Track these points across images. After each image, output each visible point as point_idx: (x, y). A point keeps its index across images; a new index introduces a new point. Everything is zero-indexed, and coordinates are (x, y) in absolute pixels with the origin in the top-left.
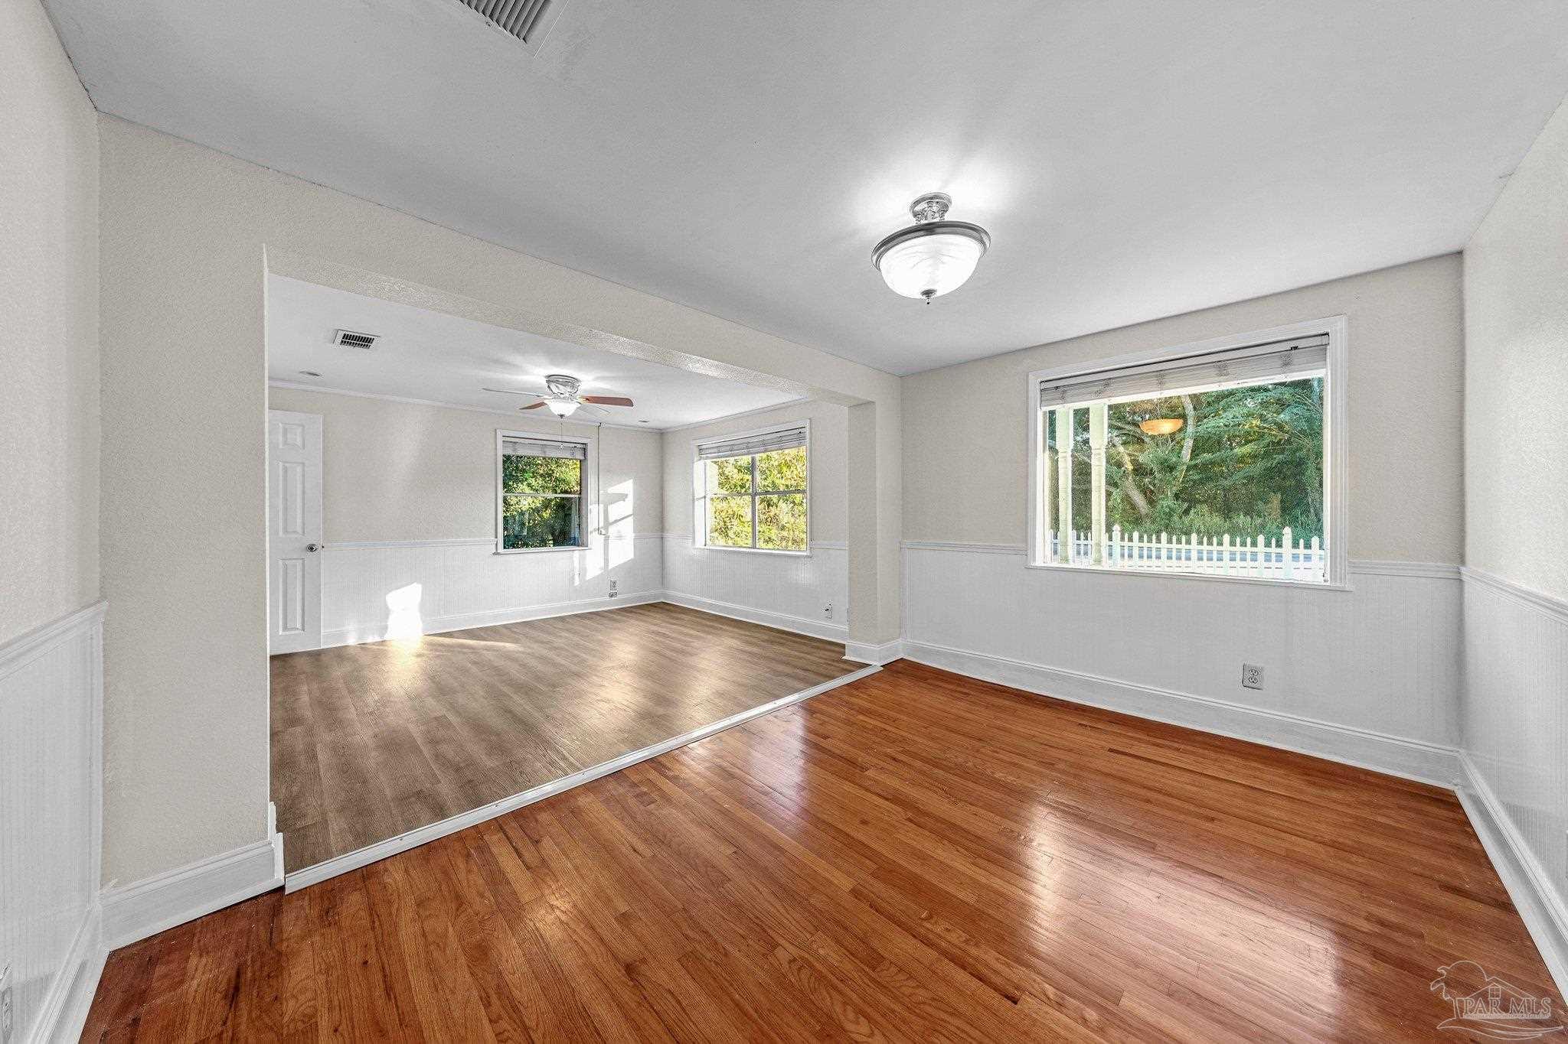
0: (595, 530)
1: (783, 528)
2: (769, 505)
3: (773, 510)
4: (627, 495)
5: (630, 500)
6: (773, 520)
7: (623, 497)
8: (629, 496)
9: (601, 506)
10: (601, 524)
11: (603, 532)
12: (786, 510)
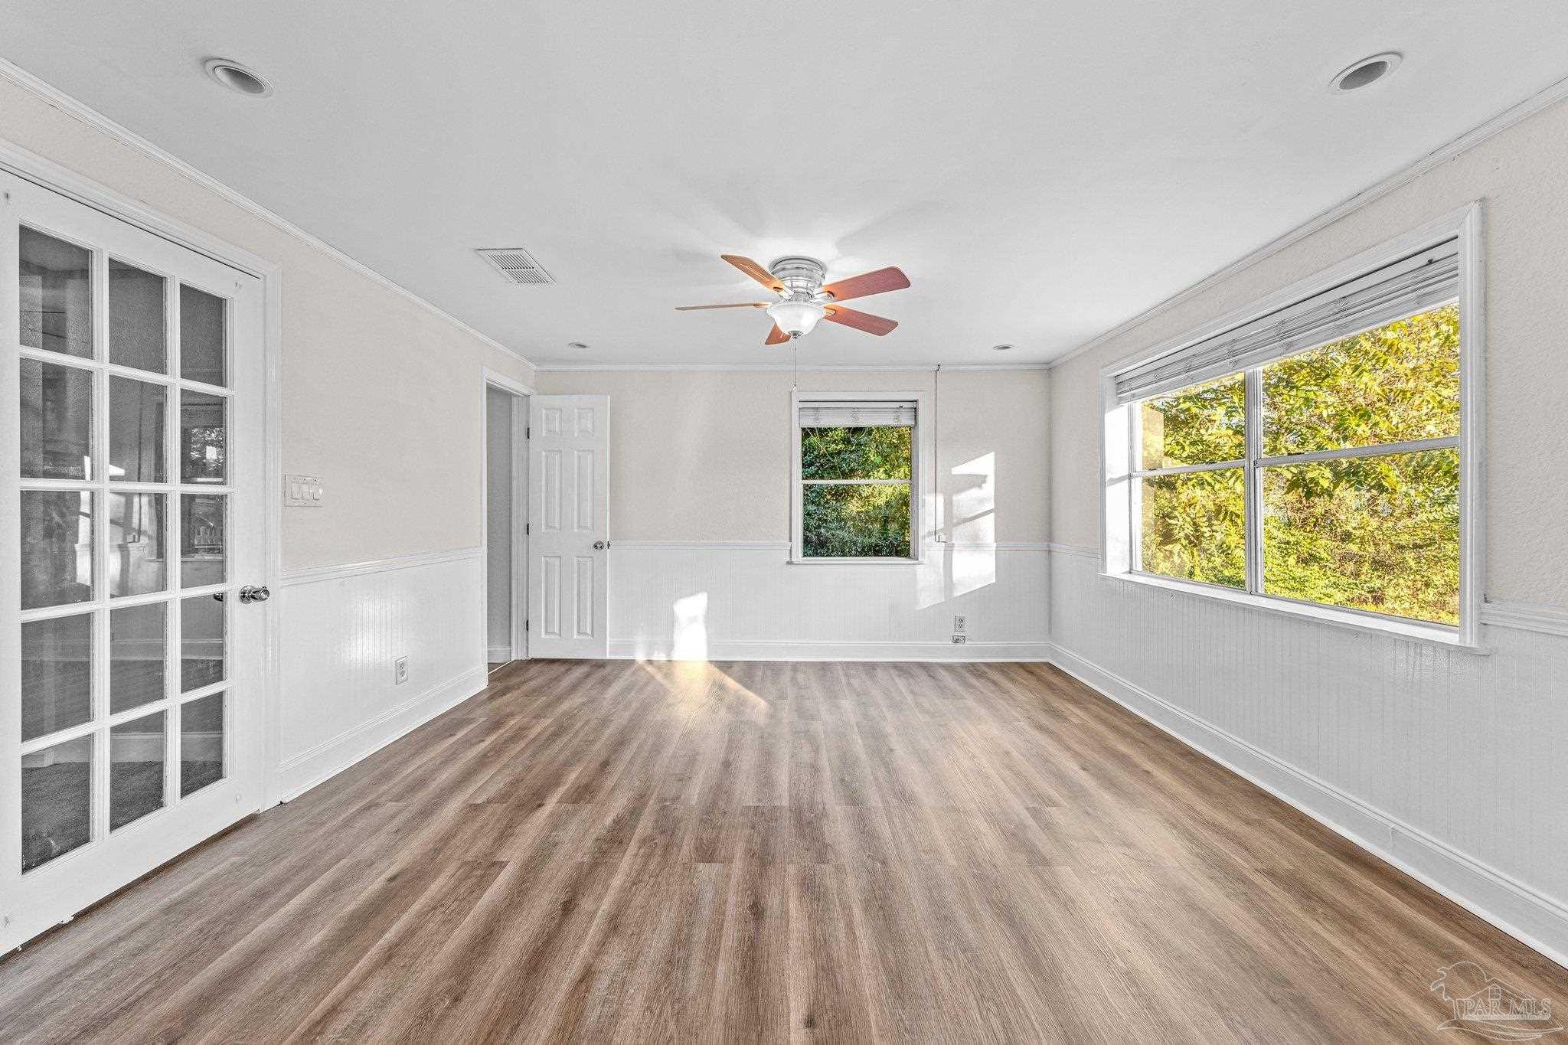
0: (929, 534)
1: (1347, 537)
2: (1309, 494)
3: (1320, 505)
4: (986, 476)
5: (989, 488)
6: (1325, 522)
7: (978, 481)
8: (988, 479)
9: (941, 498)
10: (940, 526)
11: (943, 538)
12: (1354, 504)
